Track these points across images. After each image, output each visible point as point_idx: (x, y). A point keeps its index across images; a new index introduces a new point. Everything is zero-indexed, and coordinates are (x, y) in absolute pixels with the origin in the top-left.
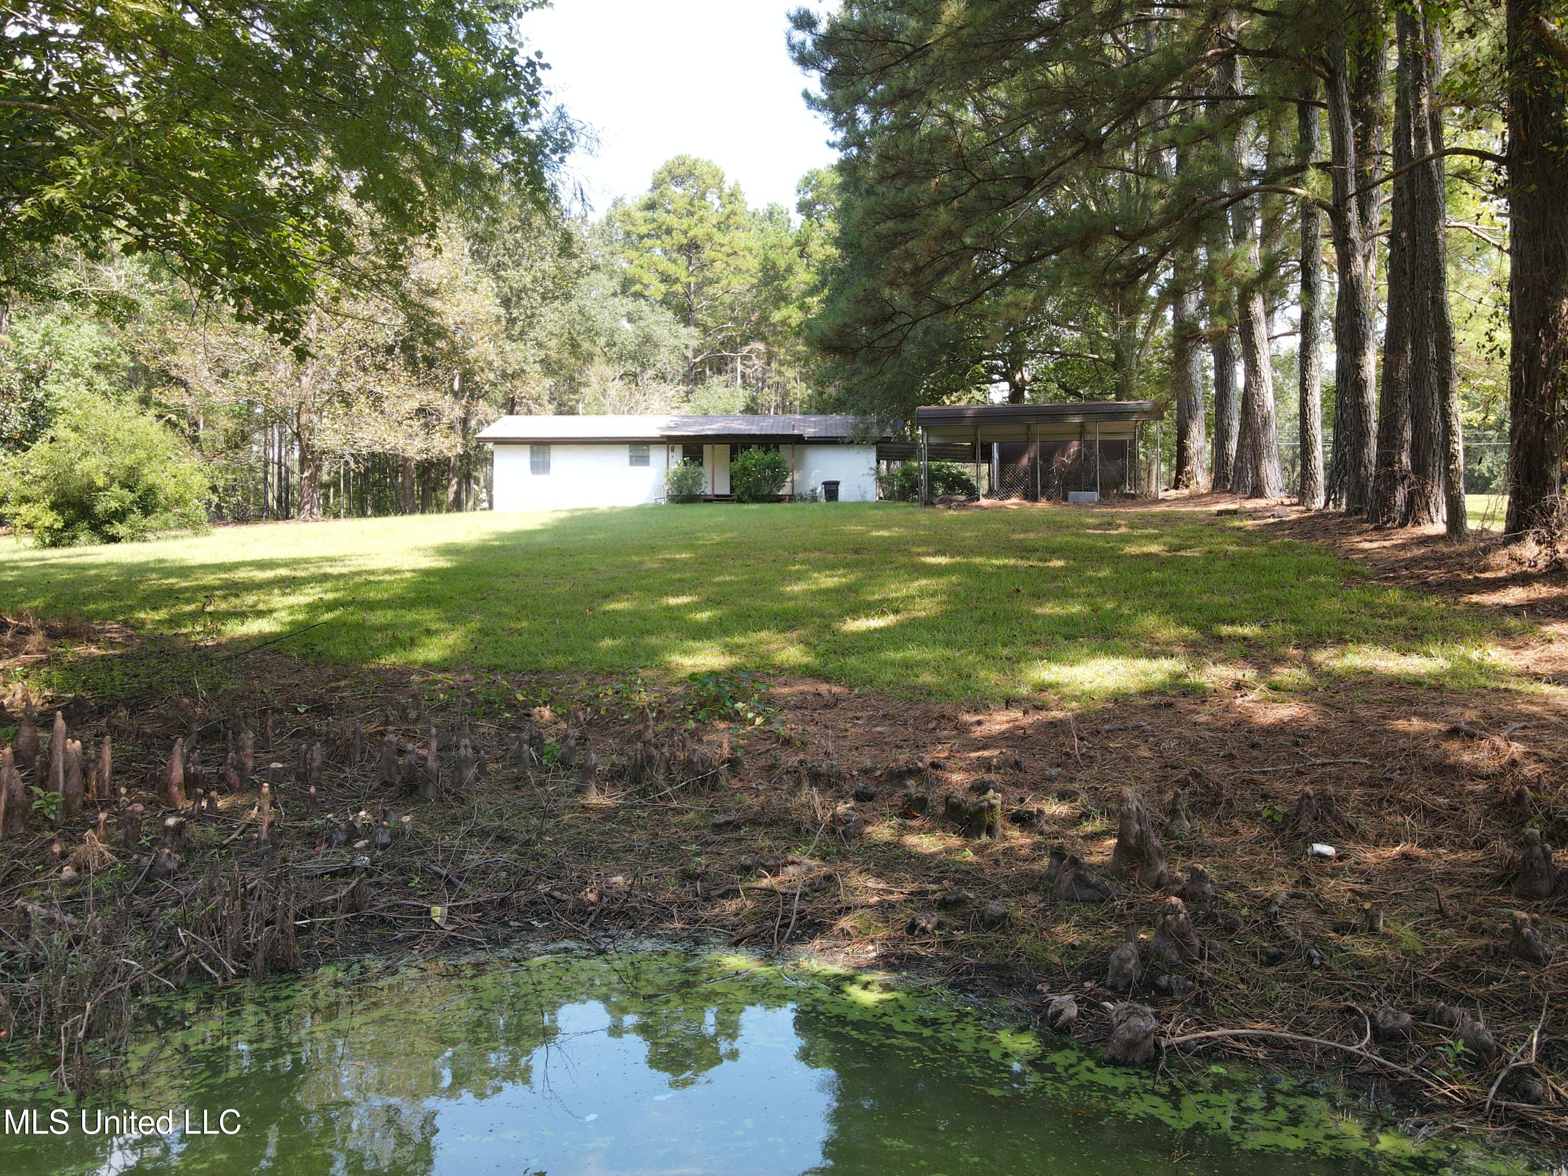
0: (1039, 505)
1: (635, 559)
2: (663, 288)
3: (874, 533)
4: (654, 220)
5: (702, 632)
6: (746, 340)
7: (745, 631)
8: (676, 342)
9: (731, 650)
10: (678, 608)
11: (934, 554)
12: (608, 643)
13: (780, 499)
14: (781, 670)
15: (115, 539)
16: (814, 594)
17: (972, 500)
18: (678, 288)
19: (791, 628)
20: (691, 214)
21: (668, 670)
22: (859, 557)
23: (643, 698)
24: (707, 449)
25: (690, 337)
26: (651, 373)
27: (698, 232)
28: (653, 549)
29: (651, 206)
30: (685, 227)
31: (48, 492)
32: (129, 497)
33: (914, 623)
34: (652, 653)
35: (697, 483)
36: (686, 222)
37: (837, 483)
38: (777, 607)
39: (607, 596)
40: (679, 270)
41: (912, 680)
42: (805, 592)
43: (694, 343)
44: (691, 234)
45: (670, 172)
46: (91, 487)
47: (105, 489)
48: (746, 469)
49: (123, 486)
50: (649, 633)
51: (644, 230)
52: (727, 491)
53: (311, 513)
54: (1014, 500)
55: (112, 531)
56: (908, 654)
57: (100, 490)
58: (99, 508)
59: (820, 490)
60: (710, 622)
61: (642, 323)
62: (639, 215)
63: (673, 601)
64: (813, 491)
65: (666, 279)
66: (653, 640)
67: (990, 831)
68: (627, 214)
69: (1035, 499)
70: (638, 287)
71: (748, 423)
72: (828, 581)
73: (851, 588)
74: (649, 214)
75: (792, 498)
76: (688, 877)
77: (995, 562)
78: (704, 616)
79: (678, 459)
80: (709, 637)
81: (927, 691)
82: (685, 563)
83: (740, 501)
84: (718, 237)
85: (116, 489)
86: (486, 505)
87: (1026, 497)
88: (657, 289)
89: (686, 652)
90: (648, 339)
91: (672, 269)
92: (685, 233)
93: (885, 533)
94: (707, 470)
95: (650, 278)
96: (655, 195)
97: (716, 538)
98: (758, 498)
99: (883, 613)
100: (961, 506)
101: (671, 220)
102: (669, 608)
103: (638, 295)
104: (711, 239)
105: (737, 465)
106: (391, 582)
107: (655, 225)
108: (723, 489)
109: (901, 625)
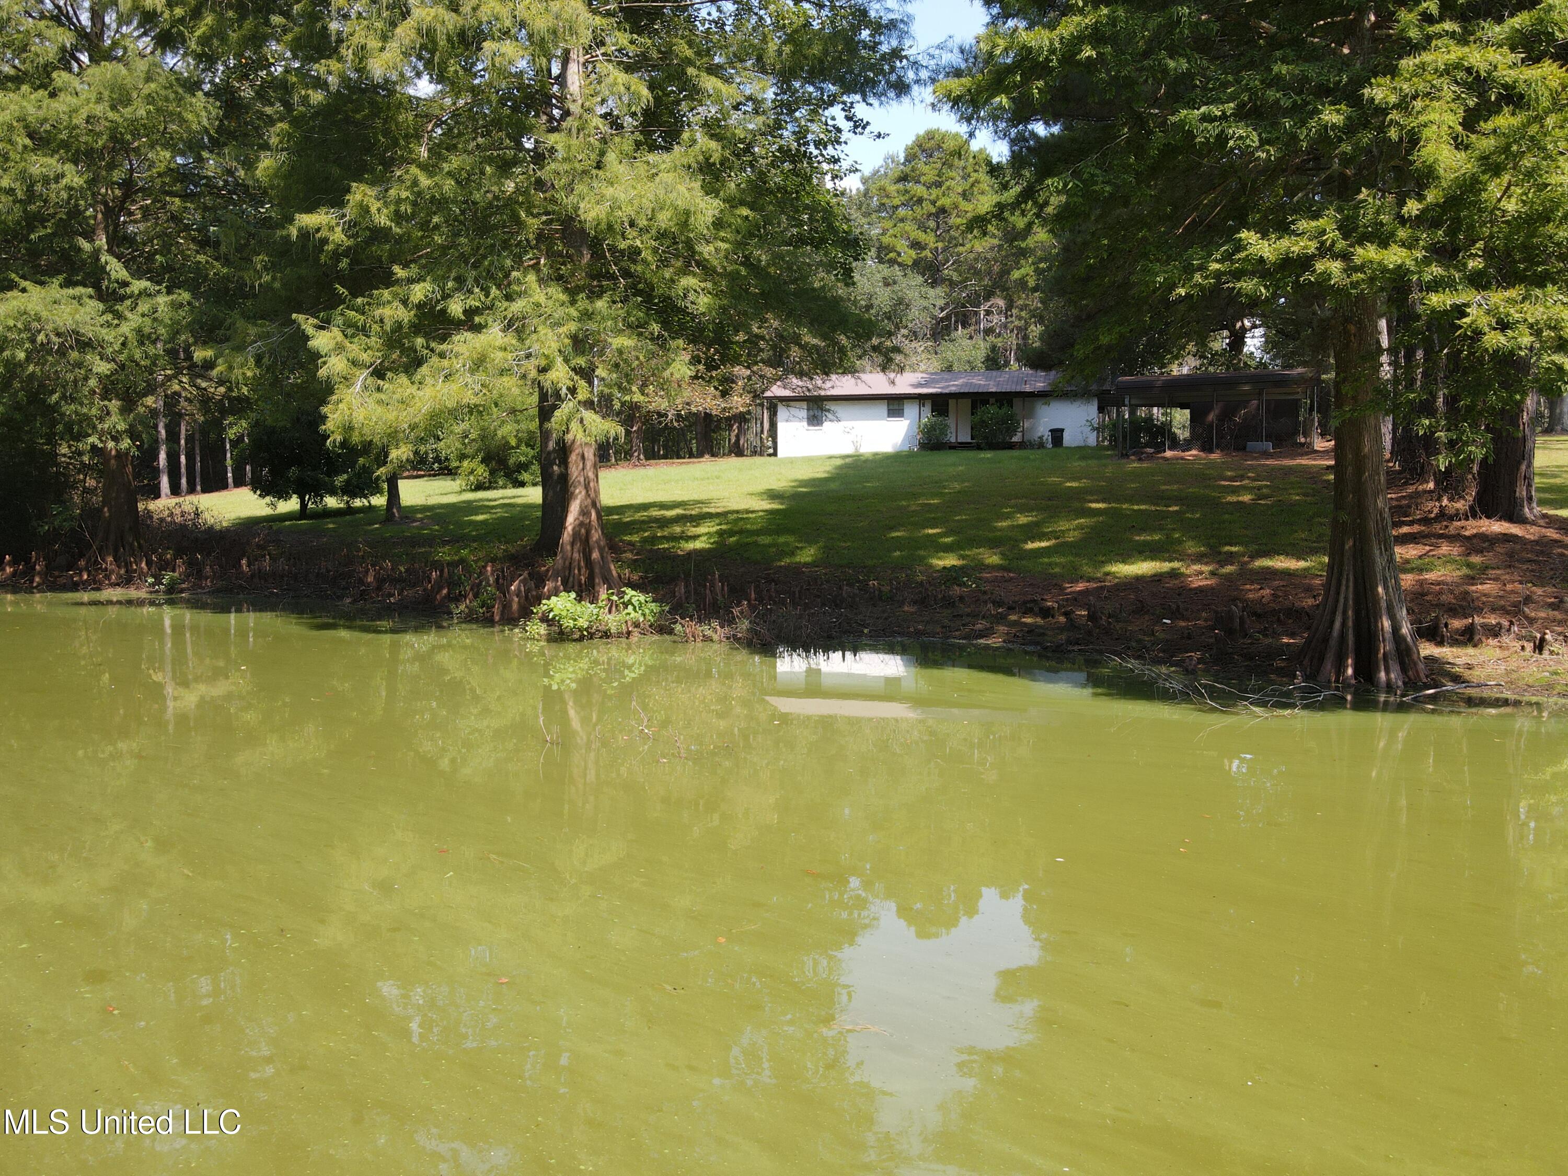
0: (1213, 456)
1: (904, 503)
2: (913, 253)
3: (1068, 484)
4: (907, 191)
5: (948, 549)
6: (989, 295)
7: (970, 548)
8: (925, 303)
9: (963, 557)
10: (934, 535)
11: (1097, 501)
12: (898, 553)
13: (1011, 446)
14: (988, 566)
15: (522, 484)
16: (1012, 527)
17: (1160, 452)
18: (927, 253)
19: (997, 547)
20: (938, 185)
21: (931, 566)
22: (1050, 503)
23: (920, 578)
24: (952, 403)
25: (937, 296)
26: (904, 332)
27: (945, 202)
28: (915, 496)
29: (903, 178)
30: (933, 197)
31: (479, 450)
32: (531, 453)
33: (1065, 544)
34: (922, 559)
35: (943, 432)
36: (935, 192)
37: (1062, 430)
38: (991, 535)
39: (892, 528)
40: (929, 239)
41: (1051, 571)
42: (1009, 527)
43: (940, 303)
44: (939, 204)
45: (920, 146)
46: (506, 446)
47: (518, 447)
48: (984, 422)
49: (527, 445)
50: (920, 549)
51: (897, 202)
52: (968, 439)
53: (639, 459)
54: (1194, 452)
55: (521, 478)
56: (1053, 559)
57: (513, 448)
58: (512, 461)
59: (1047, 437)
60: (952, 544)
61: (896, 287)
62: (892, 189)
63: (931, 531)
64: (1041, 438)
65: (916, 245)
66: (922, 553)
67: (1053, 617)
68: (882, 189)
69: (1211, 451)
70: (892, 255)
71: (987, 379)
72: (1022, 519)
73: (1036, 524)
74: (900, 186)
75: (1022, 445)
76: (943, 627)
77: (1136, 507)
78: (948, 540)
79: (927, 412)
80: (952, 551)
81: (1054, 576)
82: (937, 507)
83: (979, 448)
84: (964, 205)
85: (523, 448)
86: (771, 451)
87: (1203, 449)
88: (908, 256)
89: (940, 558)
90: (900, 301)
91: (922, 237)
92: (934, 203)
93: (1074, 484)
94: (951, 421)
95: (902, 245)
96: (907, 169)
97: (957, 486)
98: (992, 446)
99: (1049, 539)
100: (1150, 457)
101: (920, 190)
102: (929, 535)
103: (892, 262)
104: (957, 207)
105: (977, 419)
106: (755, 518)
107: (907, 197)
108: (965, 437)
109: (1055, 546)
